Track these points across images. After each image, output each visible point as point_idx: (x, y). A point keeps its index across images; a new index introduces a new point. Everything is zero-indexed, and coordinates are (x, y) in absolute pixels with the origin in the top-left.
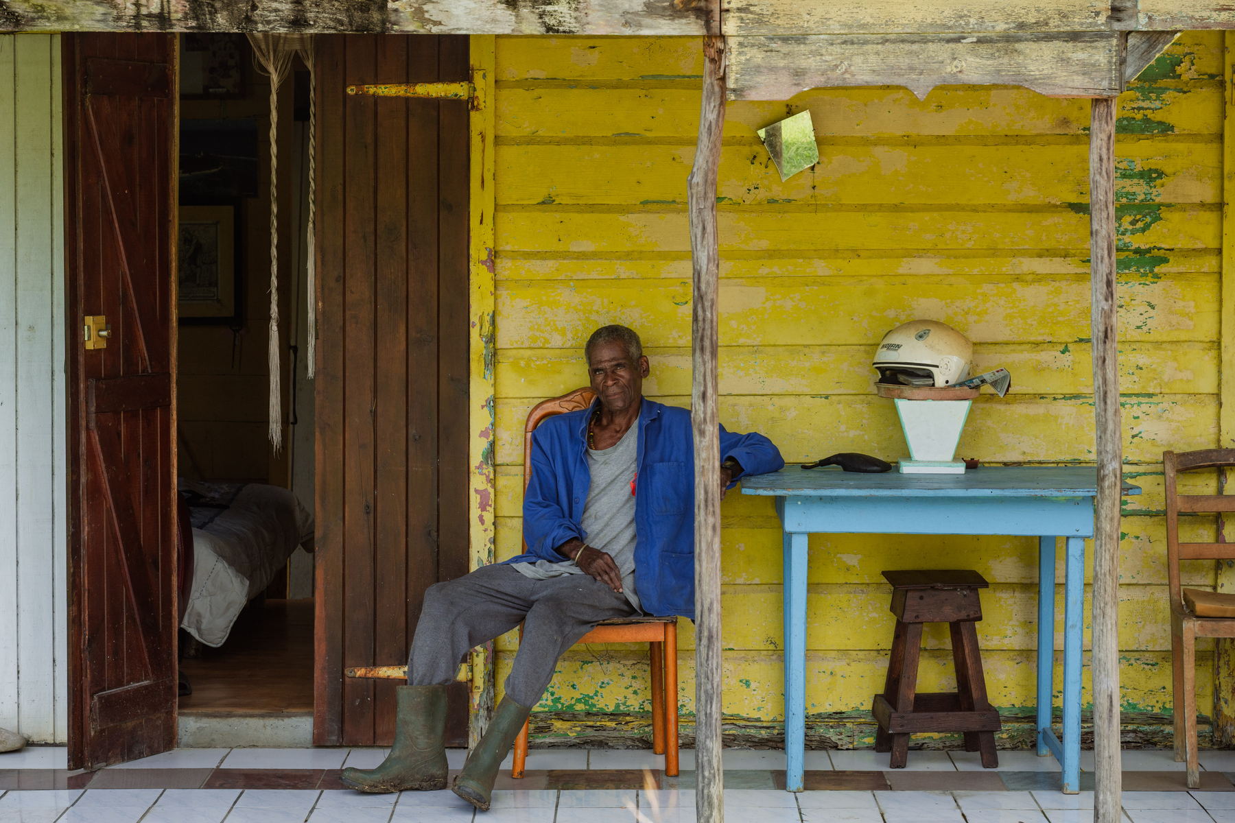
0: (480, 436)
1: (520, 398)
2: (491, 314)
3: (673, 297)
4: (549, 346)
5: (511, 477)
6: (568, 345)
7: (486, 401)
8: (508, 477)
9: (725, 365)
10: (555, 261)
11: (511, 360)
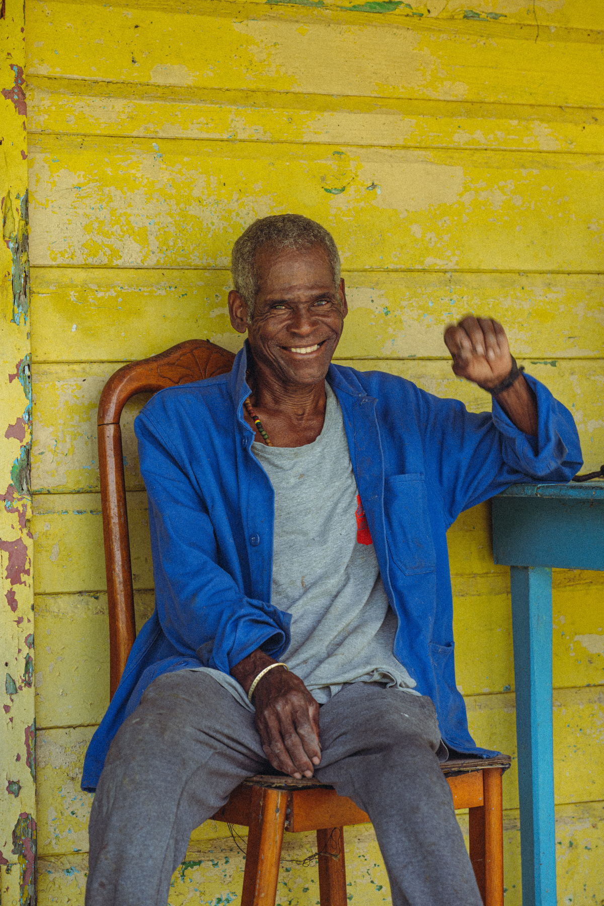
0: (7, 436)
1: (68, 363)
2: (22, 196)
3: (323, 179)
4: (119, 262)
5: (56, 515)
6: (152, 261)
7: (18, 366)
8: (50, 516)
9: (404, 303)
10: (125, 102)
11: (52, 288)
